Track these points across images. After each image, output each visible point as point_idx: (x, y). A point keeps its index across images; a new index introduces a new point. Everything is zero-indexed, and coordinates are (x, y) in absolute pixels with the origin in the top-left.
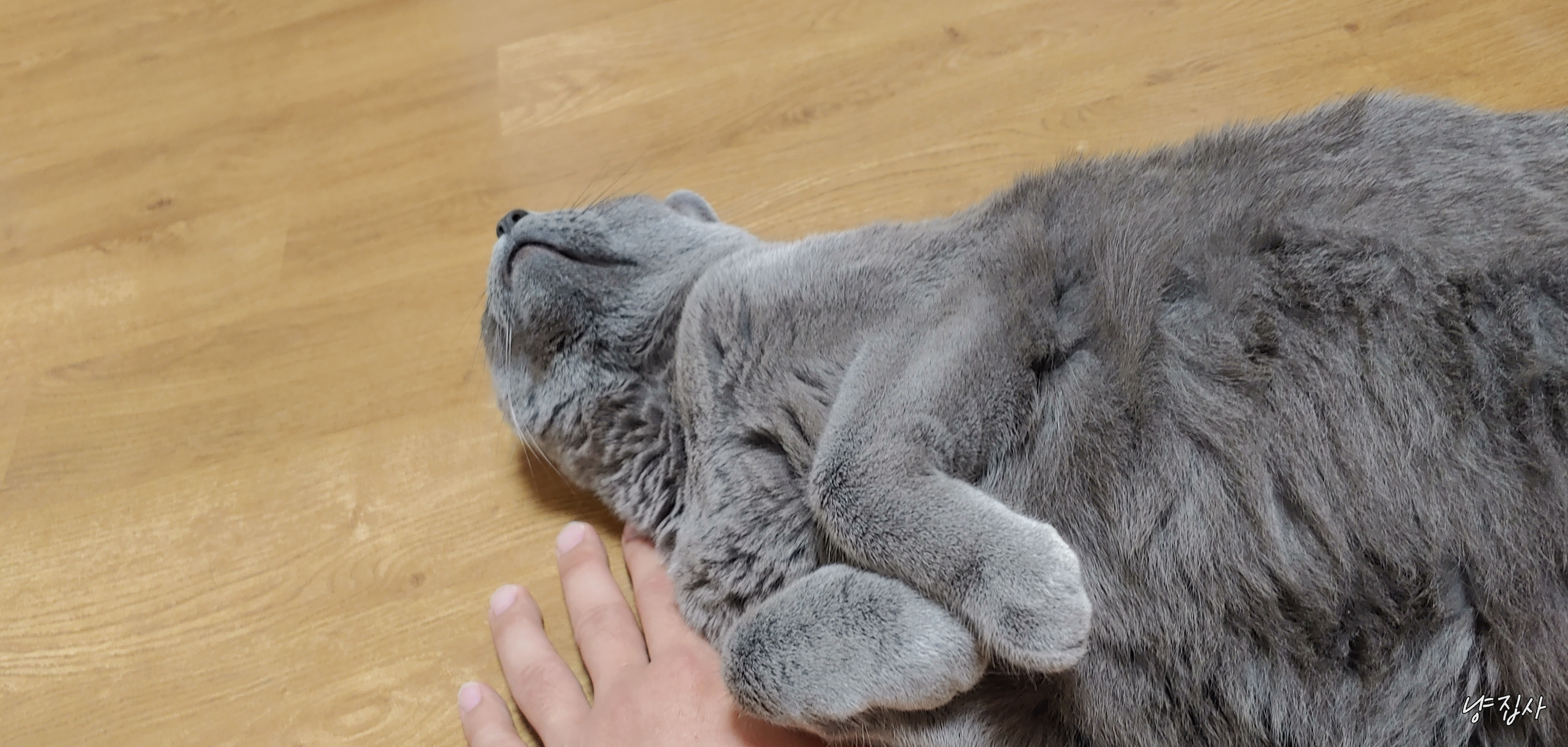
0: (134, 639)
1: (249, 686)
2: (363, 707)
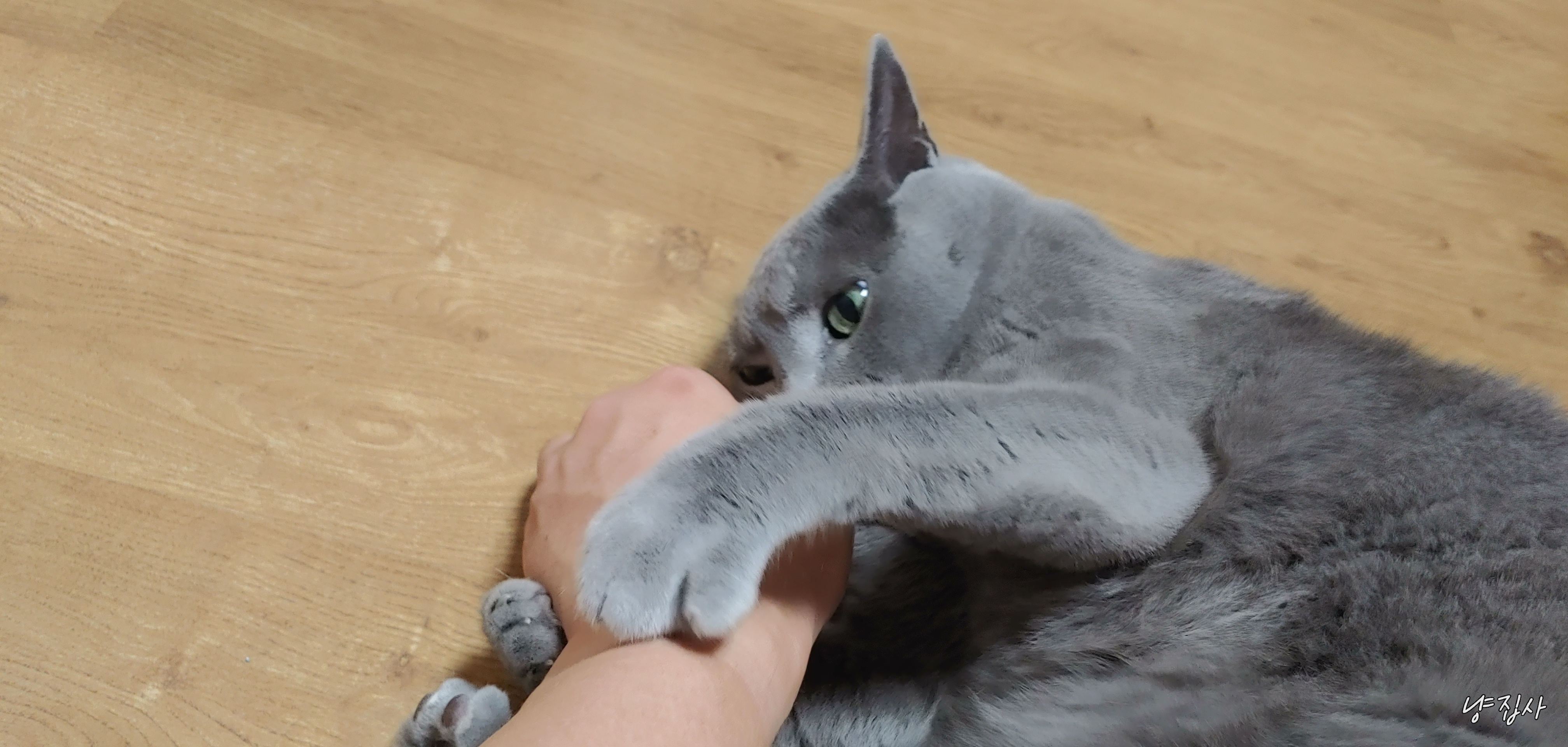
1: (277, 345)
2: (383, 422)
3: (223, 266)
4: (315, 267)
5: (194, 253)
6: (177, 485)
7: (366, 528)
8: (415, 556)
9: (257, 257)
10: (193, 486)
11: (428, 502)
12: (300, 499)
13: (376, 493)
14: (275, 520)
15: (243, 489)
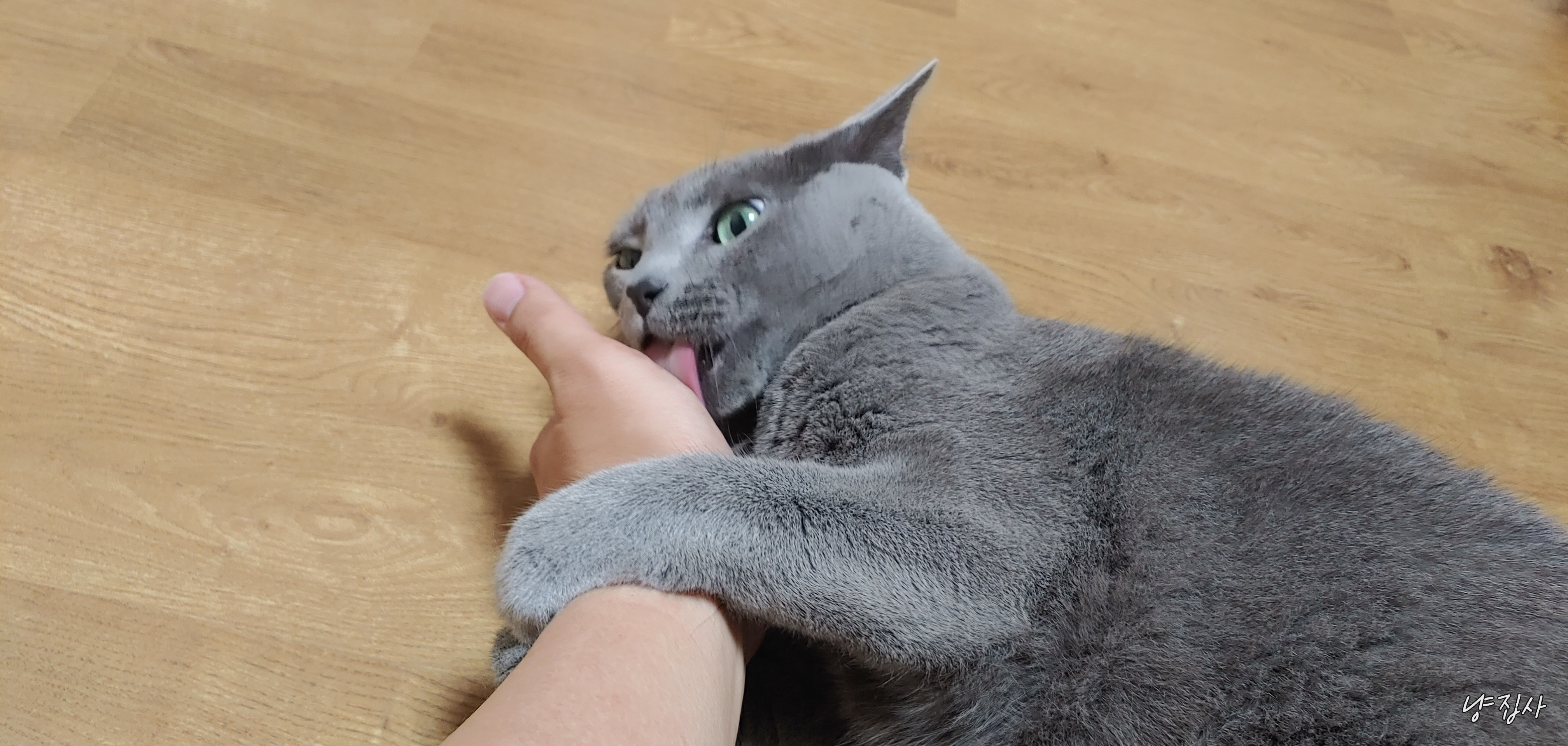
0: (142, 343)
1: (238, 442)
2: (341, 516)
3: (185, 364)
4: (274, 359)
5: (156, 352)
6: (138, 593)
7: (326, 628)
8: (374, 655)
9: (218, 352)
10: (154, 593)
11: (387, 598)
12: (260, 601)
13: (335, 591)
14: (236, 624)
15: (204, 594)
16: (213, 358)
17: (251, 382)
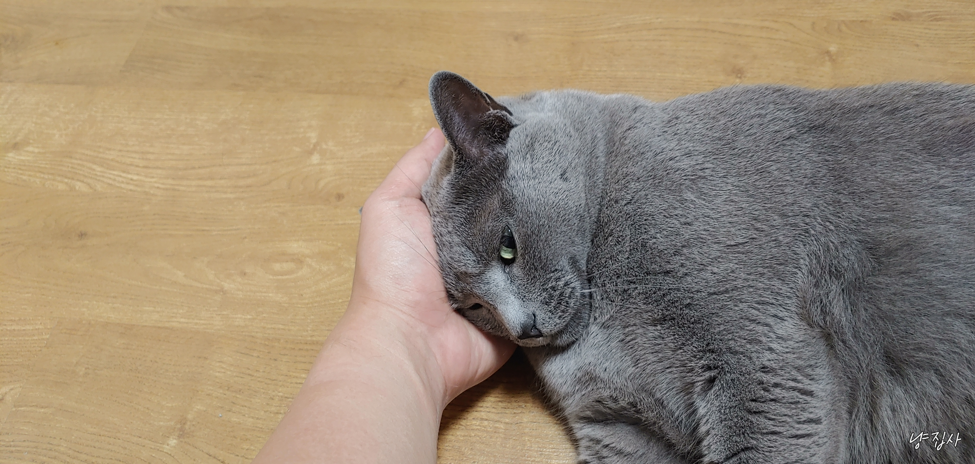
0: (171, 181)
1: (226, 228)
2: (287, 261)
3: (194, 189)
4: (244, 178)
5: (178, 185)
6: (178, 322)
7: (281, 326)
8: (310, 338)
9: (212, 179)
10: (186, 320)
11: (316, 305)
12: (243, 317)
13: (286, 305)
14: (231, 331)
15: (212, 317)
16: (209, 183)
17: (231, 193)
